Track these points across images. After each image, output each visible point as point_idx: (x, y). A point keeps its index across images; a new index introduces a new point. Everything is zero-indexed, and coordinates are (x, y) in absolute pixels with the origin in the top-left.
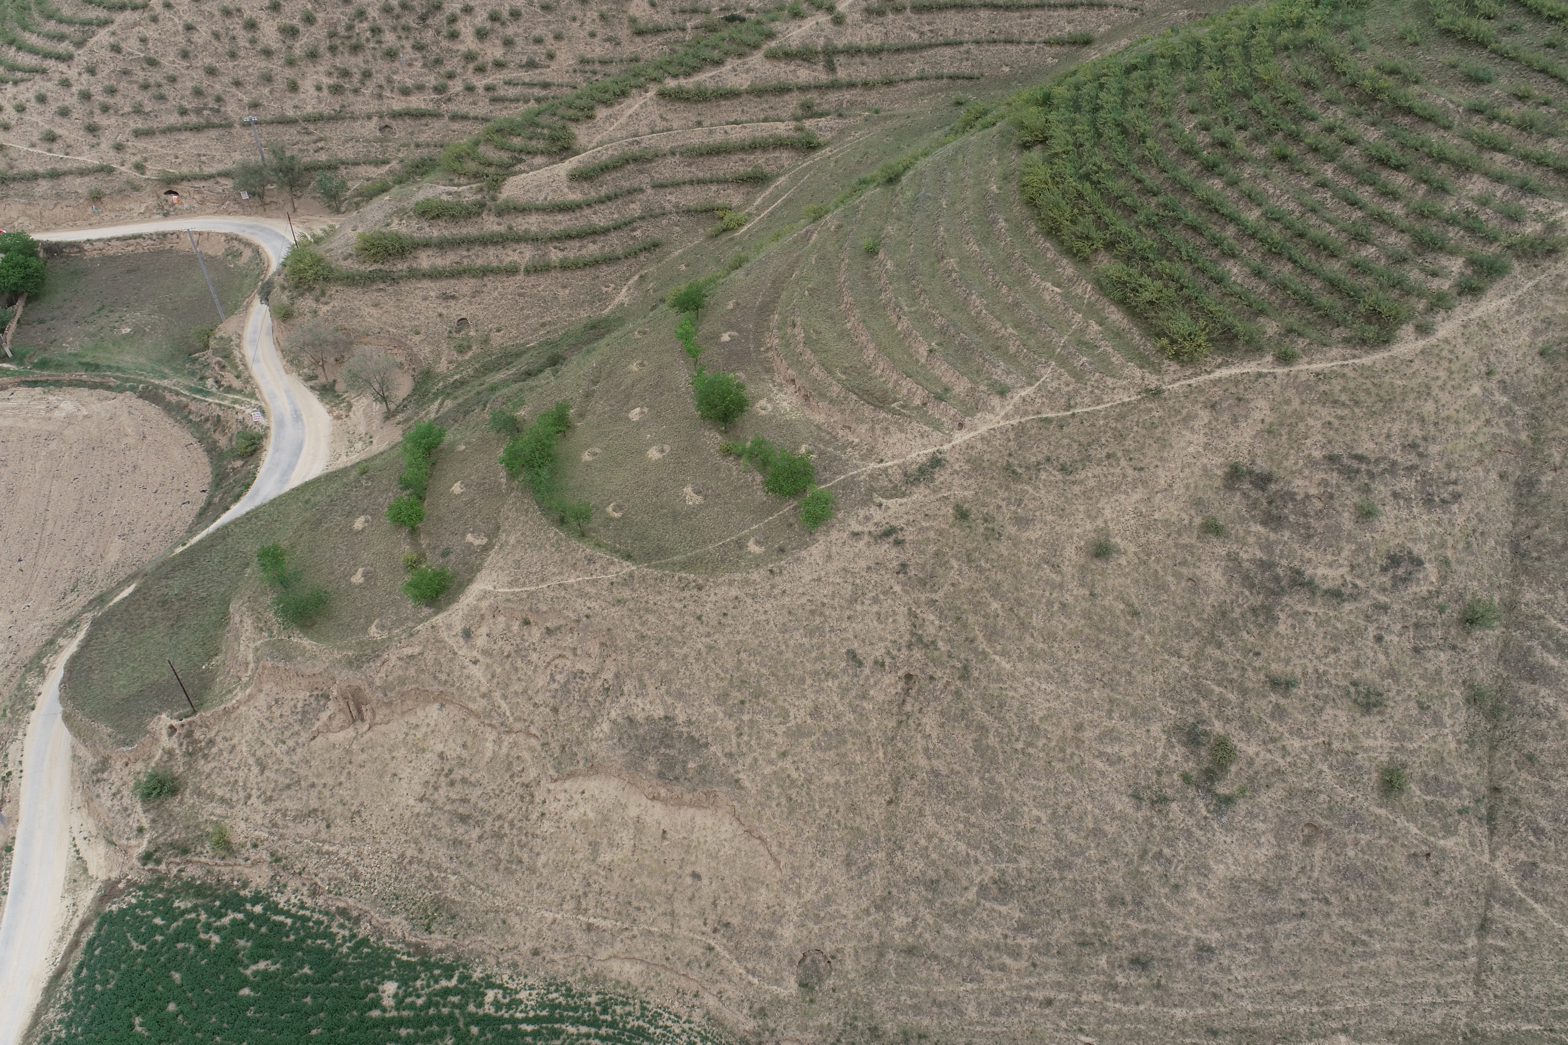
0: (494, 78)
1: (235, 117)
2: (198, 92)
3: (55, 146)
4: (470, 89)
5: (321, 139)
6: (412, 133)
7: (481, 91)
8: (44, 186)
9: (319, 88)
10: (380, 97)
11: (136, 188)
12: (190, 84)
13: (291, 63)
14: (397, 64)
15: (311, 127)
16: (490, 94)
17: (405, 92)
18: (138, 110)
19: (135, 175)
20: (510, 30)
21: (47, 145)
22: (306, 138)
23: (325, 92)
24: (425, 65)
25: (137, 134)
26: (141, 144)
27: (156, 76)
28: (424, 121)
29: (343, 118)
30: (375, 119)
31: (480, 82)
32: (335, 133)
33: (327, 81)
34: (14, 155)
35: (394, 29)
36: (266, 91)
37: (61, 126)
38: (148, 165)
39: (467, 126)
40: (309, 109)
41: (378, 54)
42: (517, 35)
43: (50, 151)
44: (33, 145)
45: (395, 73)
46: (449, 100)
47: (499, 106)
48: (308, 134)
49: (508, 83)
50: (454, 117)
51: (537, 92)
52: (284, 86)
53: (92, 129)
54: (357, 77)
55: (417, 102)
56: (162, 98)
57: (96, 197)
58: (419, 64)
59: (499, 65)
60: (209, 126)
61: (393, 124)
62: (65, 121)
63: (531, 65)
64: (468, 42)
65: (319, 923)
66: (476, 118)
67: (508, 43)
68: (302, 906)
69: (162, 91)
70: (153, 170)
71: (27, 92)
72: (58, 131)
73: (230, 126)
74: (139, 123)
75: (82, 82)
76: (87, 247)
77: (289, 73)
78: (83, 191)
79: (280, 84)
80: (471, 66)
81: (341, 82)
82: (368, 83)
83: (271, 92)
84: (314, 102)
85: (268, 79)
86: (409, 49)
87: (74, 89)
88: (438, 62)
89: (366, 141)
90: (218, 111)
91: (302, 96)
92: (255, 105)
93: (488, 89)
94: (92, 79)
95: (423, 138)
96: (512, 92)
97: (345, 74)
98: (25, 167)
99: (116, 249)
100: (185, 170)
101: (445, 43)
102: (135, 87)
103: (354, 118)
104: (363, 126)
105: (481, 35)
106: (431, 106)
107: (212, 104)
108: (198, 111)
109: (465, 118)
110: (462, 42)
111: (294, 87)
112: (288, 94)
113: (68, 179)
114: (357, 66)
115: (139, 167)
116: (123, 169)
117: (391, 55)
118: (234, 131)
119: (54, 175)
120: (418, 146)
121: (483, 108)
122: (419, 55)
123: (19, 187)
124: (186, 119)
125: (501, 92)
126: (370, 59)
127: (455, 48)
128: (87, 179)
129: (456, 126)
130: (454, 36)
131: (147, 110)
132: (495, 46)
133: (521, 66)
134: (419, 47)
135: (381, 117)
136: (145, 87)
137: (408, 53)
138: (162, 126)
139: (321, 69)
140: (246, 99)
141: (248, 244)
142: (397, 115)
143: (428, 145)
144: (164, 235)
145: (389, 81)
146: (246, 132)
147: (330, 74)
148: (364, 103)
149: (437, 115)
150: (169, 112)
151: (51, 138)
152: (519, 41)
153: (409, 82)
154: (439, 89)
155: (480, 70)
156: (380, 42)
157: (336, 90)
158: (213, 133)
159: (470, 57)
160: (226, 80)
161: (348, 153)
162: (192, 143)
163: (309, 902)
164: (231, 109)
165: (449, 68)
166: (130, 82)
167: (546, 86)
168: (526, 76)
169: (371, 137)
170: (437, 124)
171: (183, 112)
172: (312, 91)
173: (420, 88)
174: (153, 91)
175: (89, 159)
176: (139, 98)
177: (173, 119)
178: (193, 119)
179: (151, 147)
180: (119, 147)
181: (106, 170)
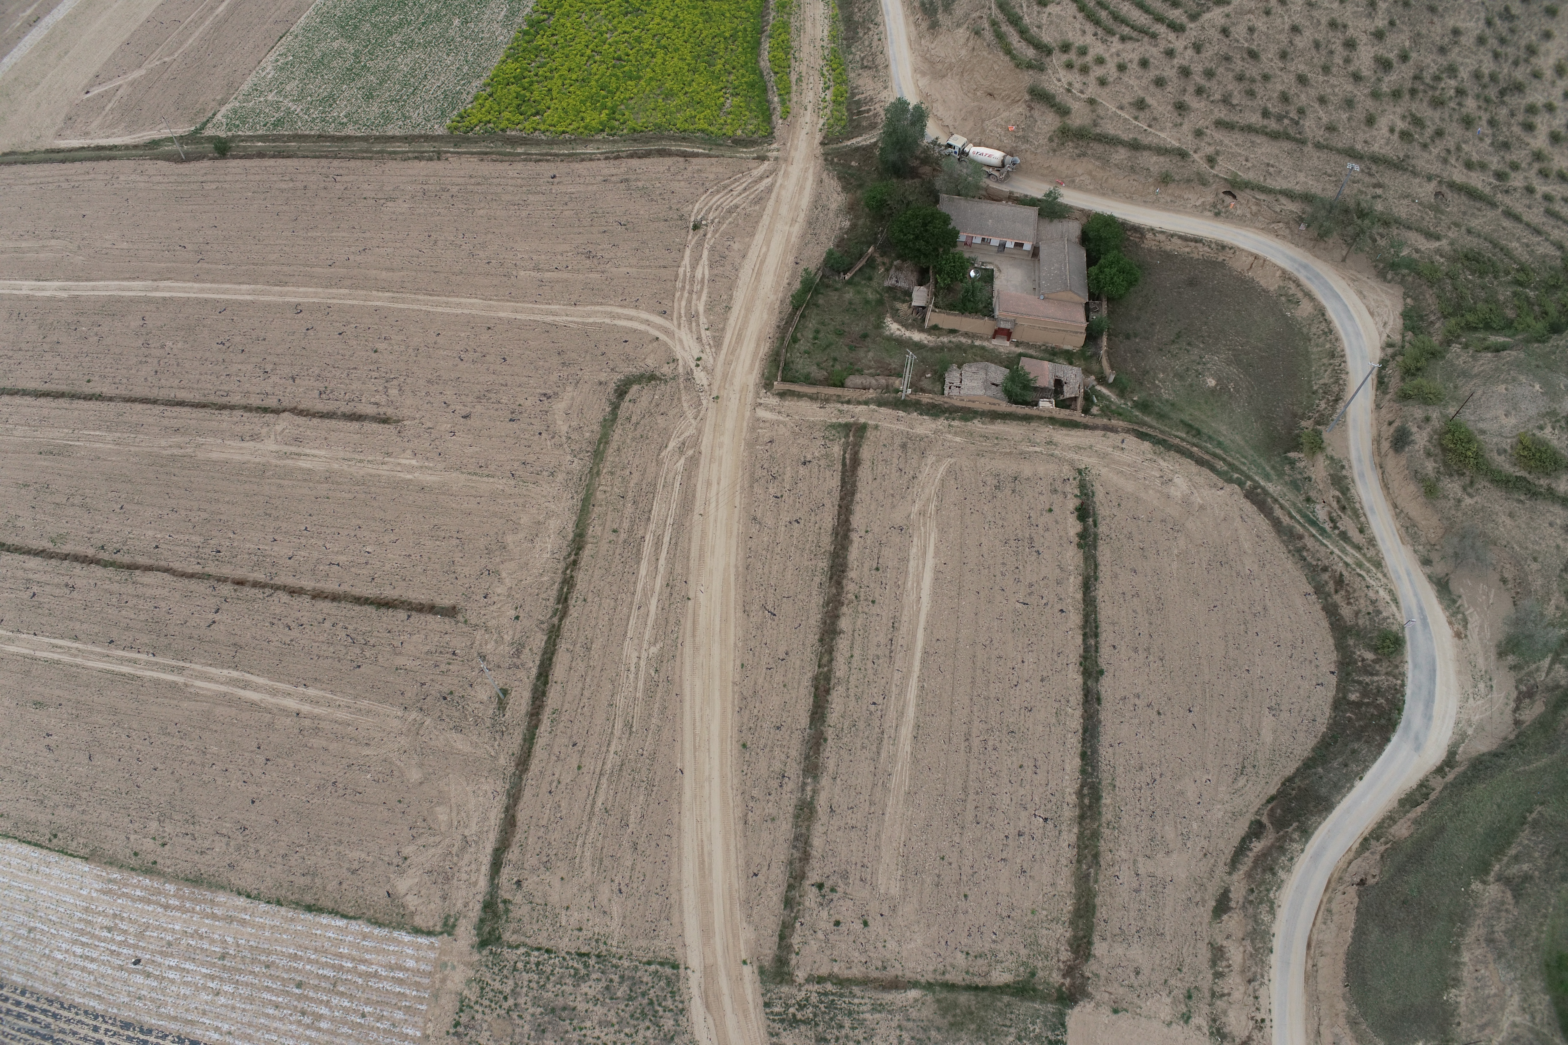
1: (1309, 134)
2: (1285, 99)
3: (1142, 115)
4: (1530, 190)
5: (1380, 186)
6: (1464, 211)
7: (1538, 196)
8: (1121, 153)
9: (1392, 130)
10: (1445, 161)
11: (1202, 181)
12: (1280, 89)
13: (1377, 97)
14: (1470, 135)
15: (1373, 167)
16: (1546, 204)
17: (1469, 165)
18: (1226, 100)
19: (1205, 166)
21: (1135, 113)
22: (1366, 177)
23: (1396, 135)
24: (1493, 145)
25: (1219, 124)
26: (1218, 135)
27: (1253, 71)
28: (1477, 203)
29: (1404, 169)
30: (1434, 183)
31: (1542, 188)
32: (1395, 181)
33: (1401, 125)
34: (1101, 113)
35: (1477, 97)
36: (1345, 116)
37: (1154, 97)
38: (1219, 158)
39: (1518, 227)
40: (1376, 148)
41: (1458, 118)
43: (1136, 118)
44: (1122, 109)
45: (1465, 142)
46: (1507, 192)
48: (1369, 173)
50: (1508, 212)
52: (1362, 118)
53: (1181, 109)
54: (1429, 131)
55: (1476, 180)
56: (1251, 94)
57: (1165, 181)
58: (1489, 142)
59: (1562, 177)
60: (1288, 137)
61: (1449, 193)
62: (1159, 93)
64: (1542, 142)
66: (1528, 223)
69: (1253, 87)
70: (1223, 165)
71: (1132, 53)
72: (1149, 100)
73: (1303, 142)
74: (1221, 113)
75: (1186, 57)
76: (1148, 236)
77: (1371, 105)
78: (1155, 170)
79: (1360, 114)
80: (1536, 166)
81: (1412, 130)
82: (1437, 142)
83: (1349, 119)
84: (1383, 142)
85: (1350, 104)
86: (1486, 124)
87: (1175, 61)
88: (1507, 147)
89: (1420, 203)
90: (1297, 123)
91: (1375, 133)
92: (1331, 128)
93: (1547, 198)
94: (1196, 57)
95: (1473, 221)
97: (1419, 123)
98: (1110, 128)
99: (1177, 247)
100: (1251, 176)
101: (1519, 131)
102: (1231, 75)
103: (1415, 174)
104: (1420, 184)
105: (1557, 140)
106: (1487, 190)
107: (1293, 115)
108: (1280, 118)
109: (1517, 218)
110: (1537, 139)
111: (1370, 121)
112: (1363, 127)
113: (1146, 154)
114: (1433, 121)
115: (1210, 158)
116: (1195, 155)
117: (1469, 124)
118: (1305, 149)
119: (1135, 146)
120: (1468, 231)
121: (1536, 215)
122: (1492, 132)
123: (1097, 147)
124: (1266, 122)
125: (1557, 207)
126: (1448, 119)
127: (1528, 141)
128: (1161, 157)
129: (1507, 223)
130: (1528, 127)
131: (1235, 102)
134: (1494, 124)
135: (1439, 181)
136: (1240, 78)
137: (1482, 126)
138: (1242, 122)
139: (1400, 111)
140: (1325, 120)
142: (1454, 187)
143: (1478, 232)
144: (1221, 246)
145: (1459, 149)
146: (1316, 154)
147: (1405, 118)
148: (1428, 162)
149: (1492, 204)
150: (1253, 110)
151: (1140, 105)
153: (1475, 157)
154: (1500, 176)
155: (1544, 174)
156: (1462, 106)
157: (1405, 136)
158: (1287, 145)
159: (1538, 156)
160: (1314, 94)
161: (1402, 210)
162: (1266, 149)
164: (1308, 124)
165: (1515, 159)
166: (1227, 69)
169: (1424, 198)
170: (1490, 212)
171: (1266, 114)
172: (1385, 131)
173: (1483, 166)
174: (1245, 85)
175: (1168, 137)
176: (1231, 89)
177: (1255, 119)
178: (1273, 125)
179: (1226, 141)
180: (1199, 133)
181: (1182, 154)
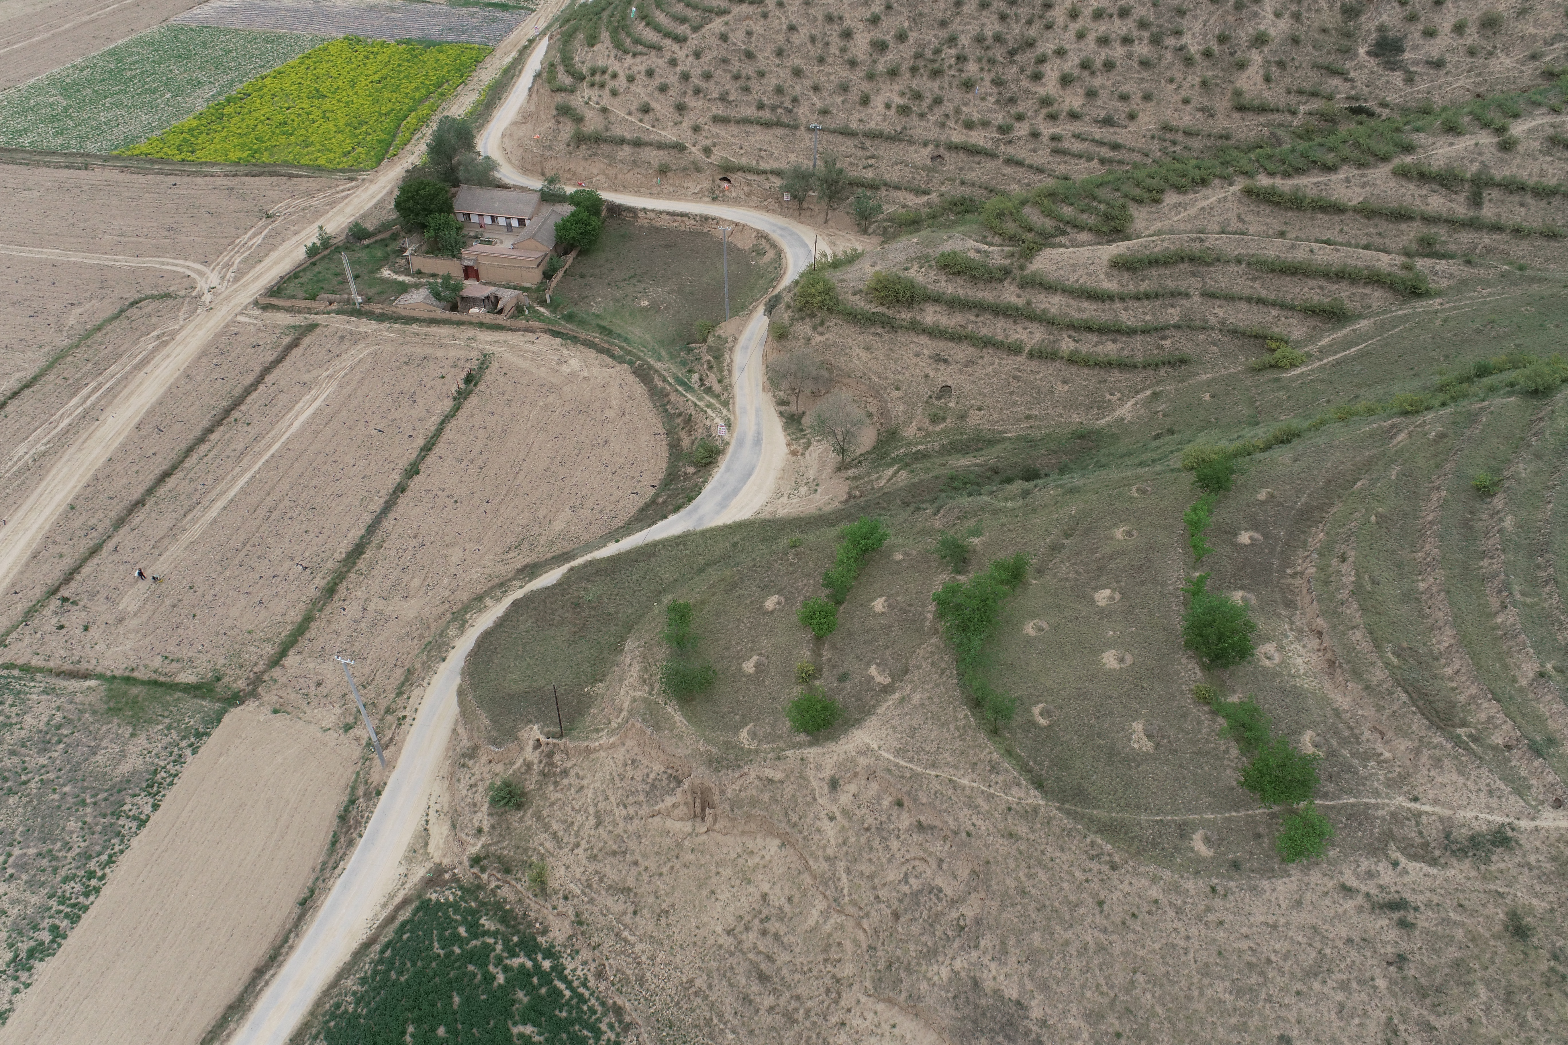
0: (1064, 128)
1: (803, 119)
2: (779, 90)
3: (646, 117)
4: (1035, 135)
5: (873, 157)
6: (961, 169)
7: (1045, 139)
8: (626, 151)
9: (888, 106)
10: (943, 125)
11: (698, 170)
12: (774, 81)
13: (870, 77)
14: (970, 96)
15: (868, 143)
16: (1054, 144)
17: (969, 125)
18: (723, 98)
19: (702, 156)
20: (1097, 82)
21: (640, 116)
22: (860, 153)
23: (893, 111)
24: (997, 102)
25: (716, 119)
26: (715, 129)
27: (749, 69)
28: (977, 159)
29: (900, 140)
30: (931, 147)
31: (1047, 130)
32: (888, 152)
33: (898, 100)
34: (612, 119)
35: (980, 60)
36: (839, 100)
37: (657, 100)
38: (715, 150)
39: (1019, 172)
40: (872, 125)
41: (956, 82)
42: (1103, 87)
43: (641, 121)
44: (630, 114)
45: (965, 104)
46: (1010, 142)
47: (1058, 159)
48: (863, 149)
49: (1077, 136)
50: (1010, 161)
51: (1105, 152)
52: (857, 99)
53: (681, 108)
54: (928, 101)
55: (977, 138)
56: (746, 90)
57: (663, 171)
58: (992, 99)
59: (1074, 116)
60: (779, 124)
61: (947, 155)
62: (662, 97)
63: (1108, 122)
64: (1050, 86)
65: (593, 1011)
66: (1030, 167)
67: (1091, 94)
68: (584, 985)
69: (749, 84)
70: (718, 155)
71: (639, 65)
72: (653, 104)
73: (796, 127)
74: (719, 110)
75: (686, 63)
76: (641, 214)
77: (866, 86)
78: (655, 163)
79: (854, 96)
80: (1044, 111)
81: (910, 103)
82: (936, 110)
83: (843, 102)
84: (879, 118)
85: (844, 88)
86: (987, 83)
87: (678, 69)
88: (1012, 100)
89: (915, 167)
90: (790, 111)
91: (870, 111)
92: (824, 112)
93: (1054, 138)
94: (696, 62)
95: (970, 176)
96: (1077, 146)
97: (918, 96)
98: (618, 131)
99: (664, 222)
100: (744, 161)
101: (1025, 83)
102: (728, 76)
103: (911, 142)
104: (916, 152)
105: (1066, 81)
106: (989, 145)
107: (788, 104)
108: (773, 108)
109: (1019, 163)
110: (1044, 85)
111: (865, 101)
112: (858, 107)
113: (647, 149)
114: (931, 90)
115: (707, 151)
116: (693, 149)
117: (968, 85)
118: (798, 133)
119: (637, 143)
120: (963, 183)
121: (1041, 158)
122: (995, 90)
123: (606, 148)
124: (761, 113)
125: (1066, 145)
126: (946, 86)
127: (1034, 90)
128: (661, 153)
129: (1008, 170)
130: (1037, 77)
131: (731, 98)
132: (1076, 94)
133: (1096, 121)
134: (998, 82)
135: (937, 146)
136: (736, 77)
137: (985, 86)
138: (739, 116)
139: (896, 87)
140: (819, 104)
141: (774, 246)
142: (953, 147)
143: (973, 185)
144: (706, 219)
145: (958, 111)
146: (808, 136)
147: (903, 94)
148: (925, 129)
149: (991, 155)
150: (748, 104)
151: (646, 109)
152: (1104, 94)
153: (976, 116)
154: (1004, 129)
155: (1052, 117)
156: (961, 71)
157: (904, 110)
158: (779, 132)
159: (1046, 102)
160: (808, 83)
161: (893, 175)
162: (759, 137)
163: (592, 983)
164: (803, 112)
165: (1020, 109)
166: (725, 71)
167: (1116, 147)
168: (1098, 133)
169: (920, 164)
170: (989, 165)
171: (761, 106)
172: (881, 108)
173: (985, 124)
174: (742, 82)
175: (669, 135)
176: (727, 87)
177: (750, 112)
178: (767, 115)
179: (723, 134)
180: (696, 129)
181: (680, 148)
